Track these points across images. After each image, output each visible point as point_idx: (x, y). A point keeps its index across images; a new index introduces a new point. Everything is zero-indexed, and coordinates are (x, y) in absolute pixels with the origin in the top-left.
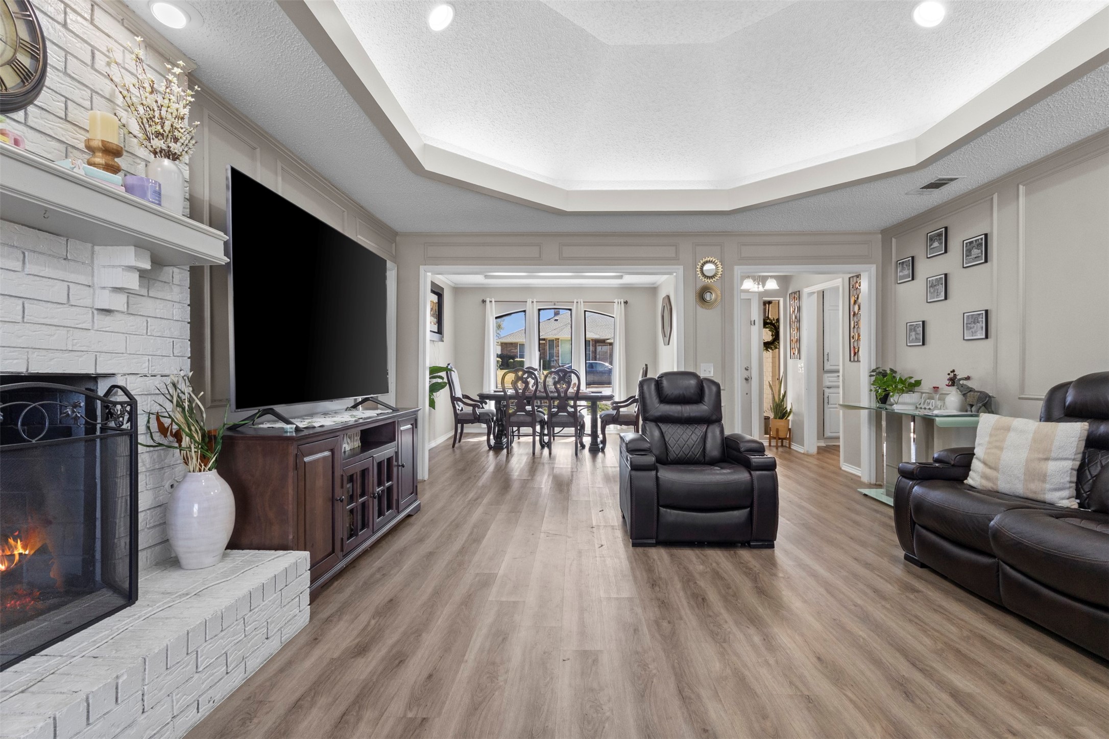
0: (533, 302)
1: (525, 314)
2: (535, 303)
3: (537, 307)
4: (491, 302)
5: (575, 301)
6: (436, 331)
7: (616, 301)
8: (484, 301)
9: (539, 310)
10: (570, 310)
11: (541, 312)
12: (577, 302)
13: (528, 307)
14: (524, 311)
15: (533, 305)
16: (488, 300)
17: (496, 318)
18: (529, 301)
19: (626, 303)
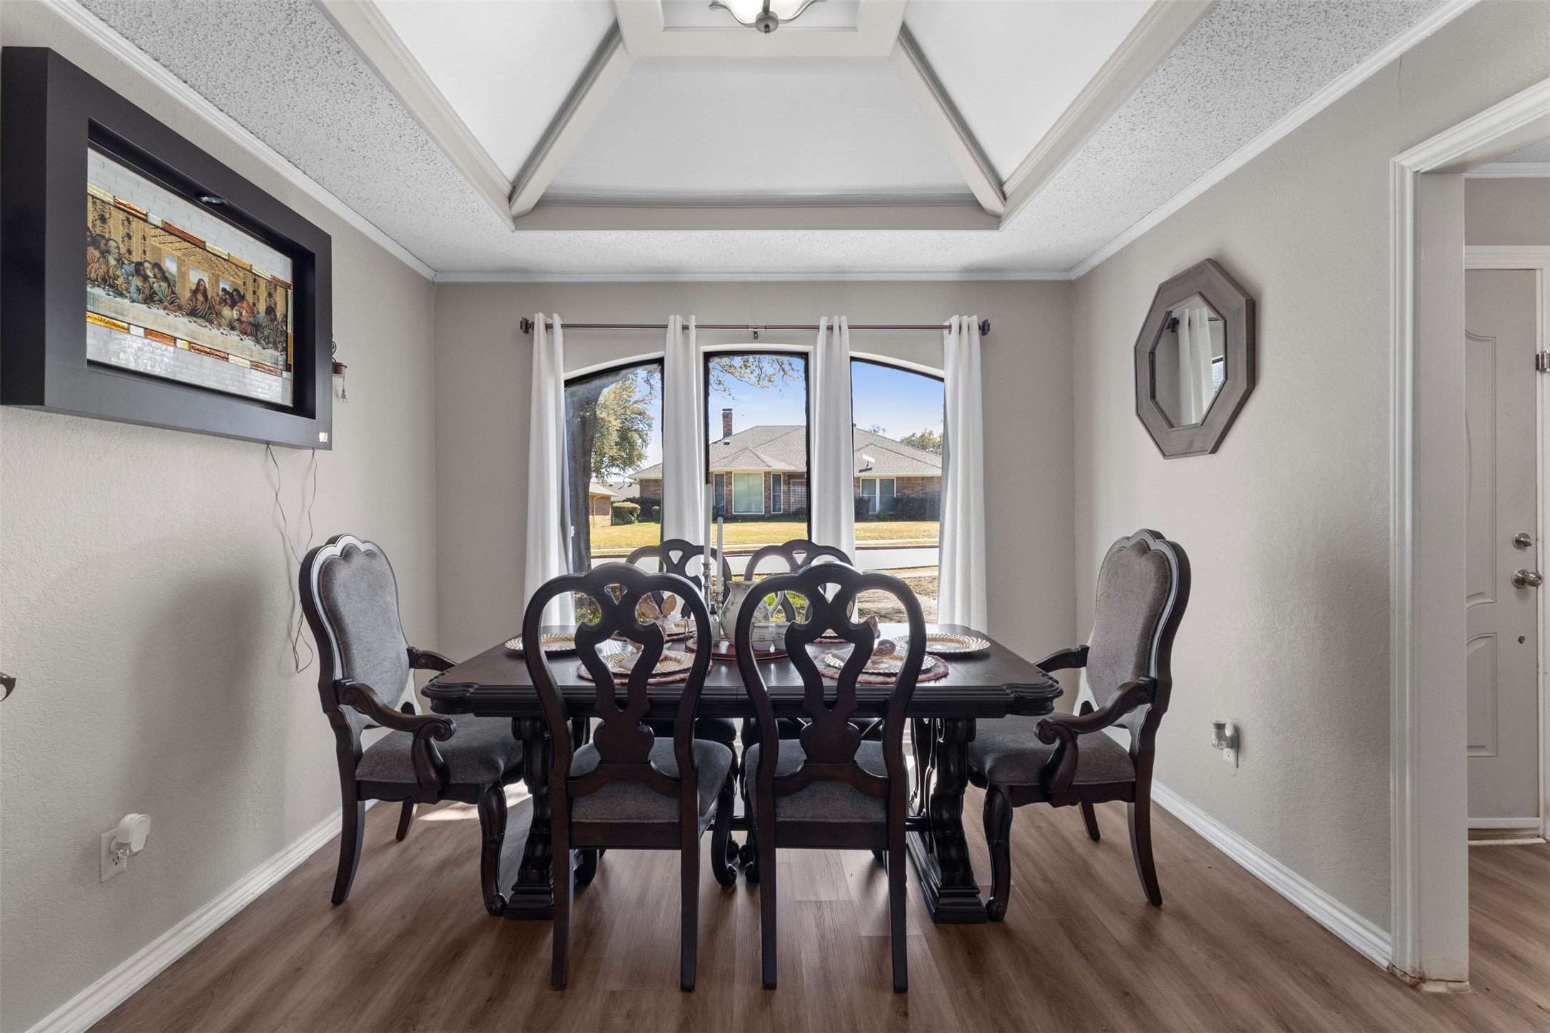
0: (685, 328)
1: (662, 372)
2: (693, 330)
3: (698, 347)
4: (549, 327)
5: (823, 323)
6: (288, 402)
7: (954, 321)
8: (527, 327)
9: (708, 356)
10: (804, 356)
11: (714, 363)
12: (830, 328)
13: (672, 348)
14: (660, 361)
15: (687, 338)
16: (539, 320)
17: (569, 383)
18: (675, 322)
19: (984, 328)
